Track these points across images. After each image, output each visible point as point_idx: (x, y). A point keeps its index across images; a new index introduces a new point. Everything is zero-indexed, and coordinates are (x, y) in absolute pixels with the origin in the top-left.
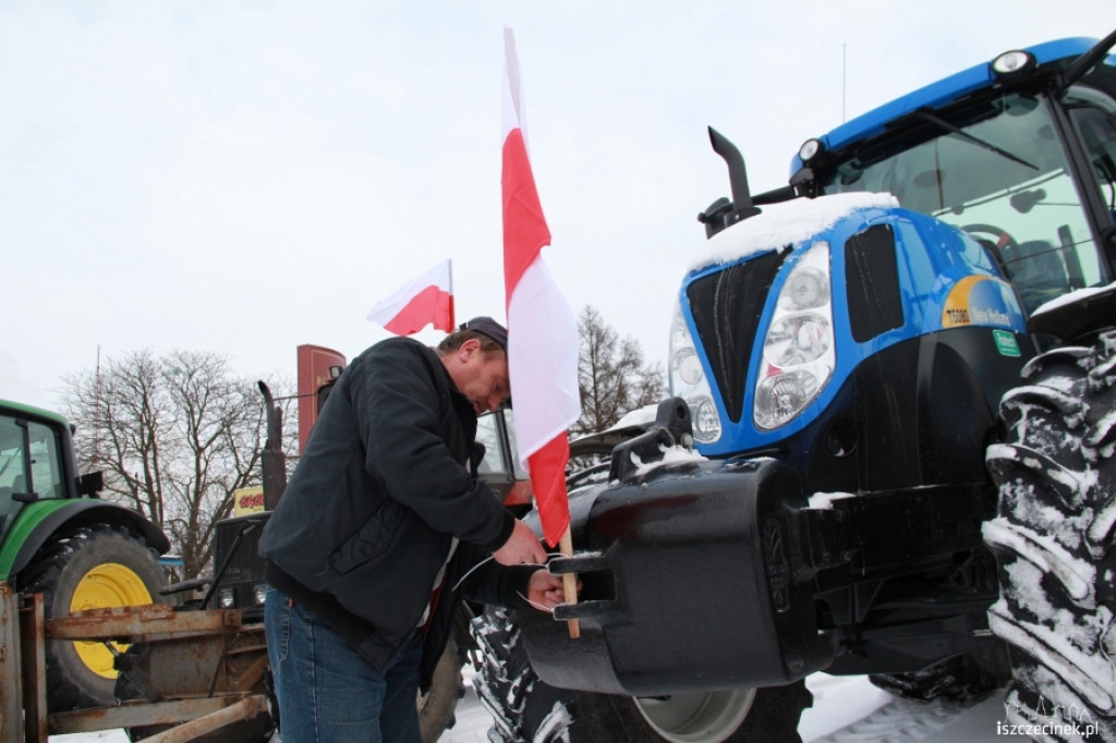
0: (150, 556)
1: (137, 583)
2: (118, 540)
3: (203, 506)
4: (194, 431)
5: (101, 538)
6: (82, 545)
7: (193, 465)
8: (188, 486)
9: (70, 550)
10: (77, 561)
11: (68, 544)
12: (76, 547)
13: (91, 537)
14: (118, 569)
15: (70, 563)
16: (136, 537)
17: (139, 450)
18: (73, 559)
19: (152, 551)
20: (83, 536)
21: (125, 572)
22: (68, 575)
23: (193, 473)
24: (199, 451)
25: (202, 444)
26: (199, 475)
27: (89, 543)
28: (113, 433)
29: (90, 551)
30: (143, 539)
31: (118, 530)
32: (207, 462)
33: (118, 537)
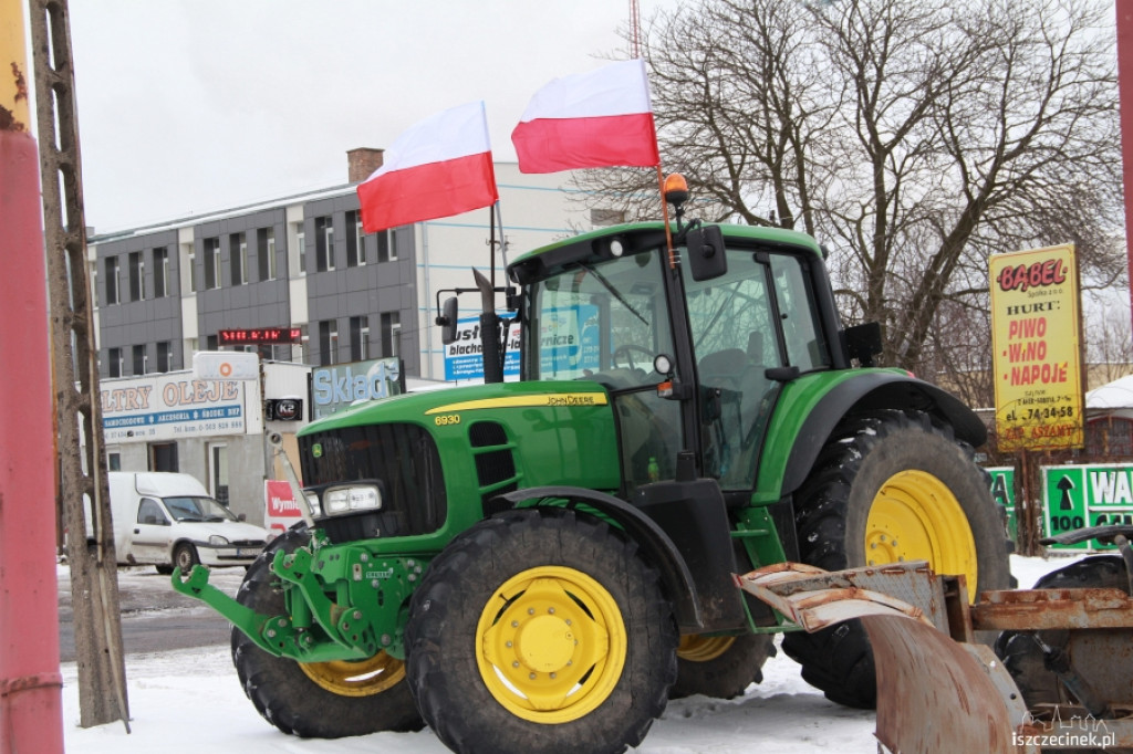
0: (962, 455)
1: (945, 498)
2: (916, 435)
3: (894, 266)
4: (868, 111)
5: (895, 433)
6: (871, 446)
7: (870, 183)
8: (858, 223)
9: (858, 455)
10: (867, 471)
11: (853, 445)
12: (864, 450)
13: (882, 433)
14: (918, 478)
15: (859, 474)
16: (939, 427)
17: (763, 160)
18: (862, 468)
19: (962, 446)
20: (871, 432)
21: (930, 483)
22: (858, 494)
23: (869, 197)
24: (878, 153)
25: (885, 139)
26: (882, 200)
27: (880, 442)
28: (718, 134)
29: (883, 455)
30: (949, 427)
31: (915, 418)
32: (899, 176)
33: (916, 430)
